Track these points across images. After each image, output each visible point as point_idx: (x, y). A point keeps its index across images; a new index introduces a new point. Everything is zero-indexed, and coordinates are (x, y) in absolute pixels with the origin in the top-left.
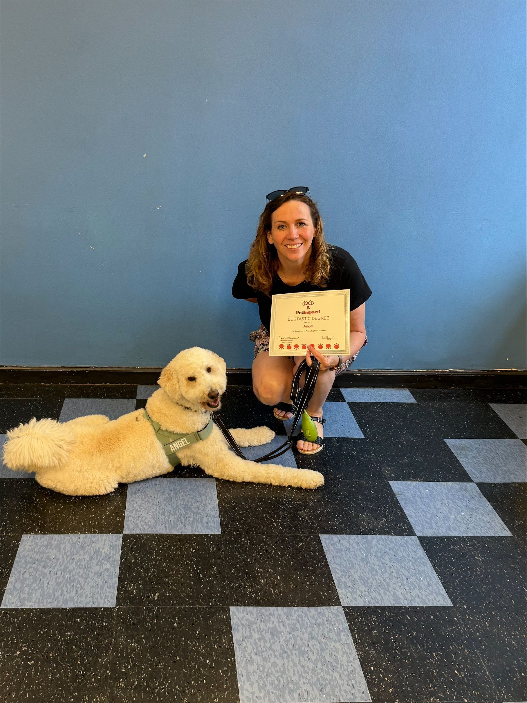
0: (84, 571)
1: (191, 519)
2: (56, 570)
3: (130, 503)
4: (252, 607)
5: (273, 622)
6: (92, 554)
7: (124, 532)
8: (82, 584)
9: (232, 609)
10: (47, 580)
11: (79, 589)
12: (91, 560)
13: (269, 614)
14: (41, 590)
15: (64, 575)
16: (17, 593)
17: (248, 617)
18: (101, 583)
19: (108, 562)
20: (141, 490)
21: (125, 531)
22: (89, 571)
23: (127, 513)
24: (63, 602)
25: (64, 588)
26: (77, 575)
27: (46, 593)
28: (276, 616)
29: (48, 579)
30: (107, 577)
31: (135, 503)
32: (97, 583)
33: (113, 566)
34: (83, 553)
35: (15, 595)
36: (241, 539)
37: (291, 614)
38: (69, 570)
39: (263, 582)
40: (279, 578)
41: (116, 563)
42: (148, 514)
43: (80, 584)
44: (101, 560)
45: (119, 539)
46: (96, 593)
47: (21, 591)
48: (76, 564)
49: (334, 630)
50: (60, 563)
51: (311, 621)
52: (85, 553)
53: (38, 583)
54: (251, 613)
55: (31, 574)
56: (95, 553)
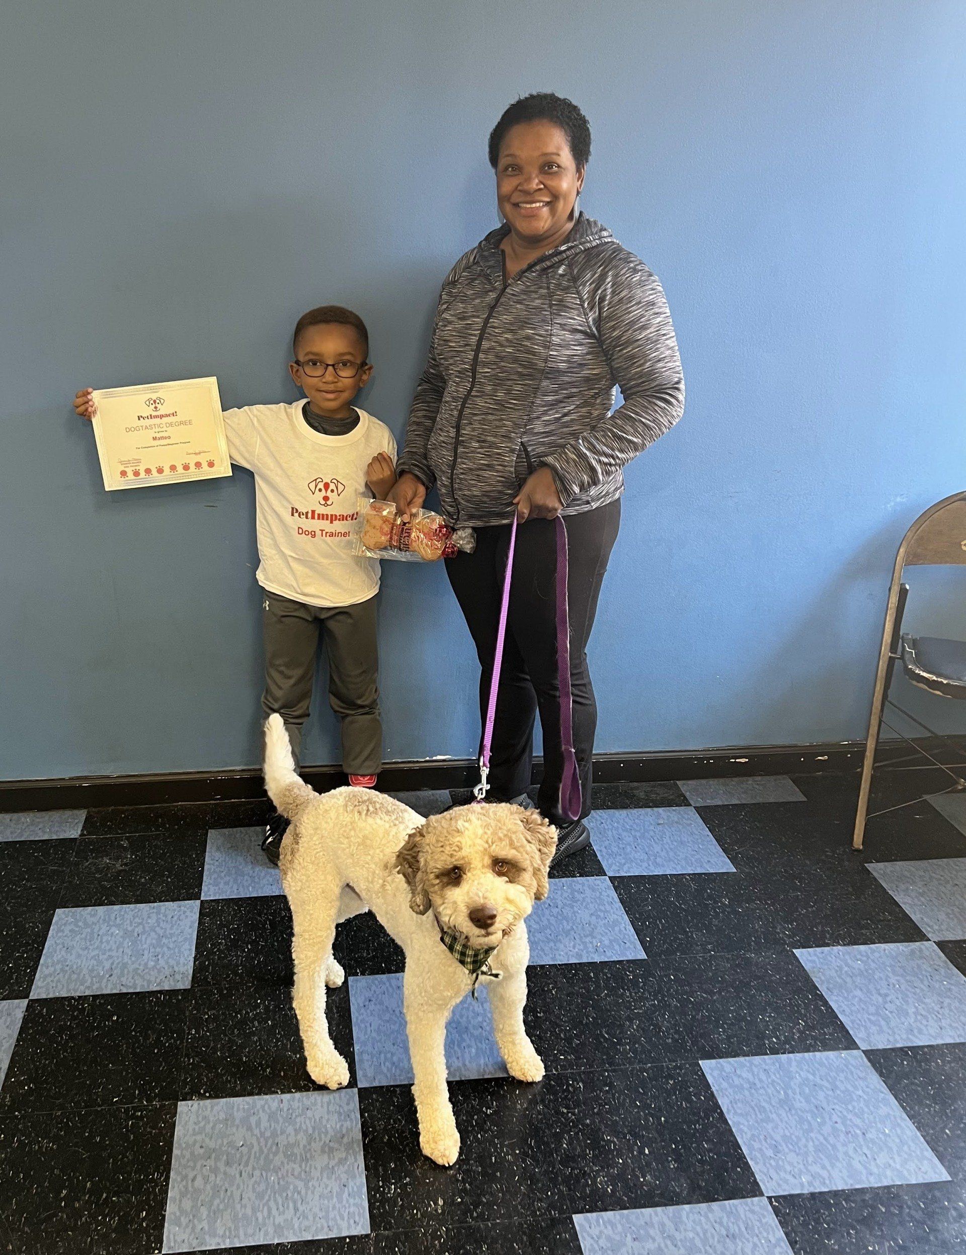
0: (301, 1166)
1: (473, 1050)
2: (250, 1168)
3: (359, 1027)
4: (612, 1213)
5: (654, 1240)
6: (310, 1131)
7: (359, 1086)
8: (303, 1192)
9: (576, 1218)
10: (237, 1189)
11: (300, 1202)
12: (310, 1144)
13: (643, 1224)
14: (229, 1210)
15: (267, 1178)
16: (187, 1220)
17: (609, 1231)
18: (336, 1189)
19: (340, 1145)
20: (374, 999)
21: (361, 1082)
22: (311, 1166)
23: (357, 1047)
24: (275, 1231)
25: (272, 1204)
26: (289, 1175)
27: (240, 1216)
28: (656, 1226)
29: (238, 1187)
30: (345, 1175)
31: (368, 1025)
32: (329, 1189)
33: (351, 1151)
34: (293, 1133)
35: (184, 1224)
36: (568, 1081)
37: (680, 1218)
38: (274, 1167)
39: (621, 1161)
40: (647, 1151)
41: (355, 1145)
42: (396, 1046)
43: (299, 1193)
44: (327, 1142)
45: (353, 1097)
46: (331, 1209)
47: (194, 1216)
48: (285, 1155)
49: (761, 1243)
50: (255, 1153)
51: (718, 1230)
52: (297, 1131)
53: (222, 1196)
54: (613, 1225)
55: (206, 1180)
56: (314, 1129)
